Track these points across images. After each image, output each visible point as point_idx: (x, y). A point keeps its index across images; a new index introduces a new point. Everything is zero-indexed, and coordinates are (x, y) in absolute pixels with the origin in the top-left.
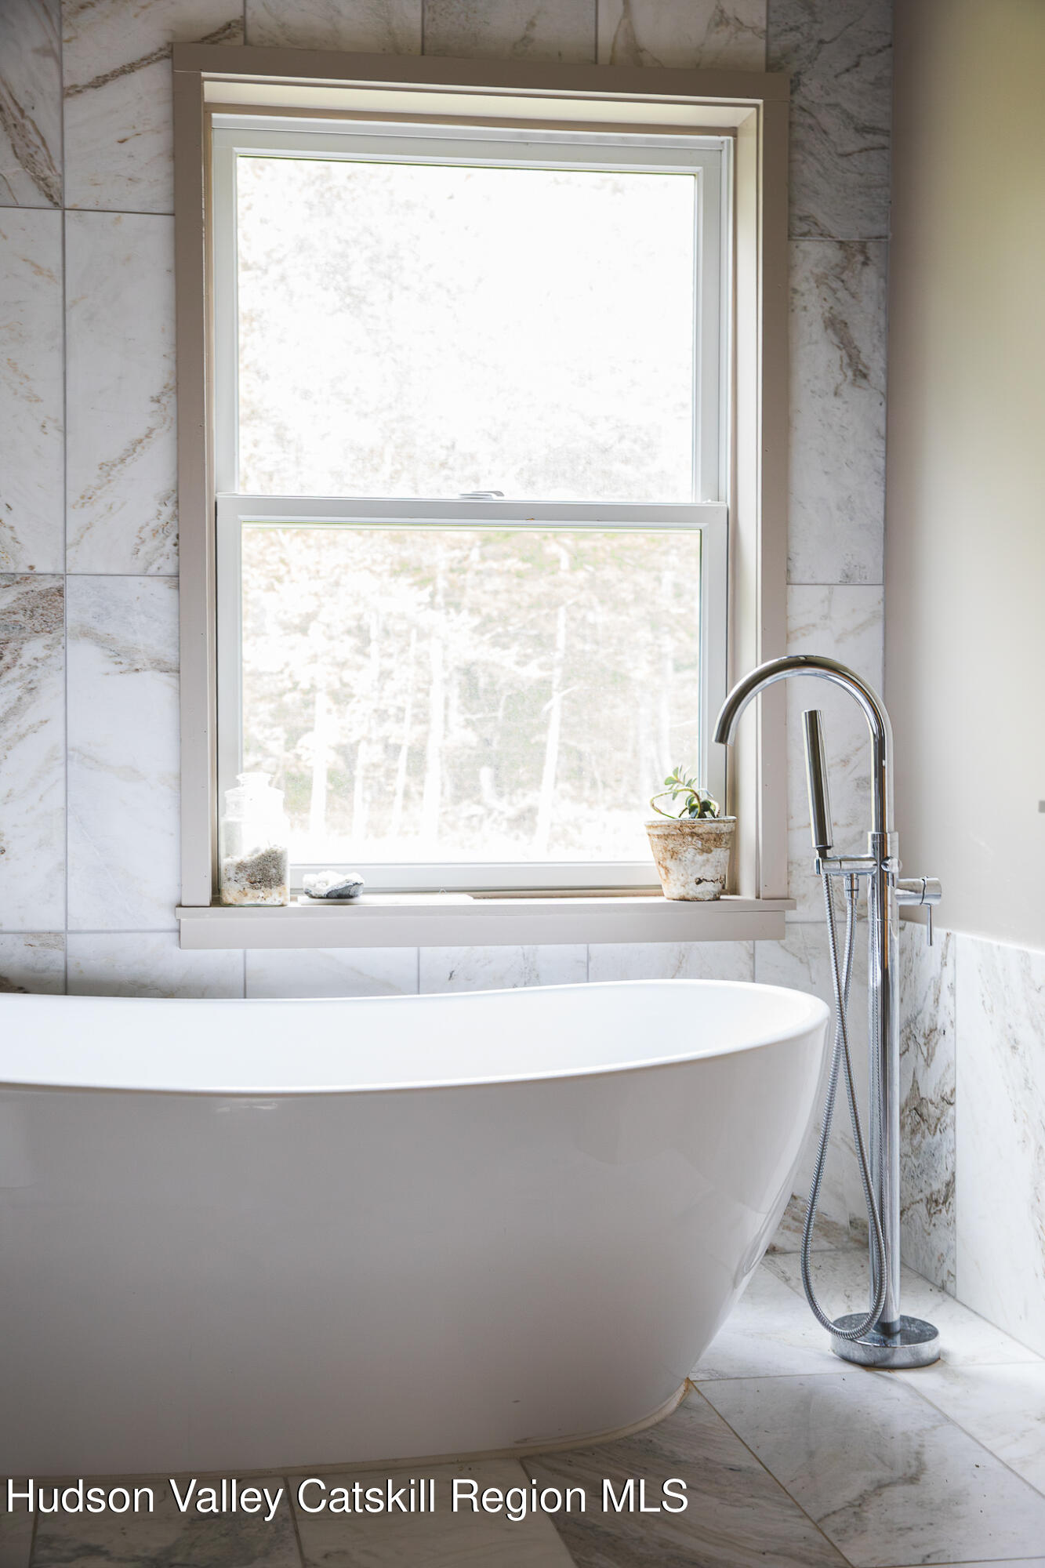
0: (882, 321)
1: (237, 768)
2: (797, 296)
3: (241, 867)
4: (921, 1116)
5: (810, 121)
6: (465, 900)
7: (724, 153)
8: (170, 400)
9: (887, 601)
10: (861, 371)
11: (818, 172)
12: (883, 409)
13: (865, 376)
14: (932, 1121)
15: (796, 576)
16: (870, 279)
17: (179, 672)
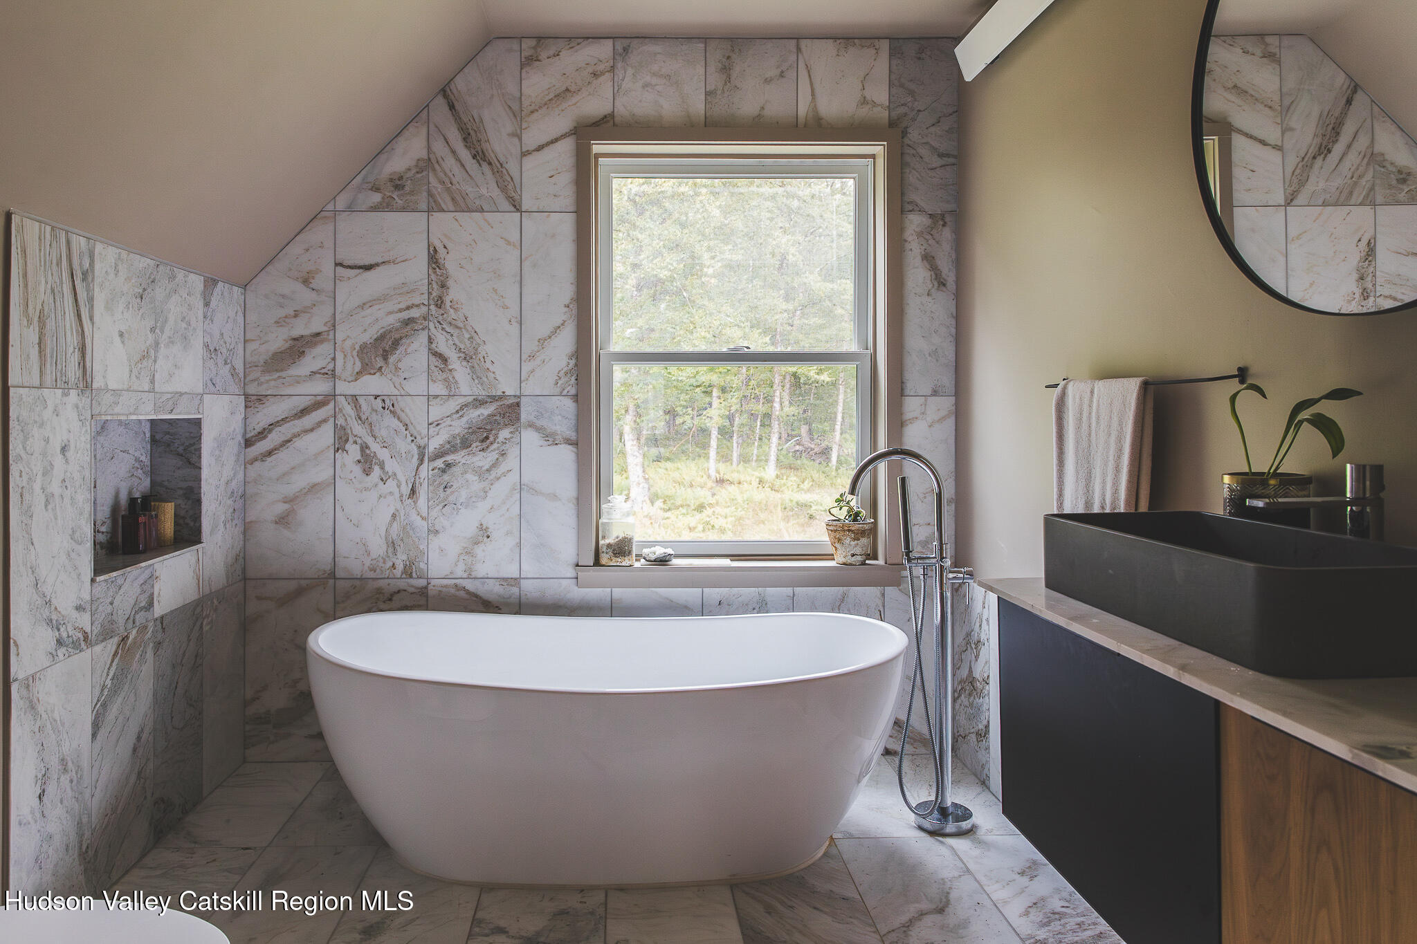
0: (954, 257)
1: (610, 493)
2: (907, 244)
3: (609, 546)
4: (973, 687)
5: (912, 151)
6: (726, 562)
7: (869, 167)
8: (574, 306)
9: (957, 404)
10: (942, 282)
11: (917, 177)
12: (954, 302)
13: (944, 285)
14: (979, 691)
15: (907, 392)
16: (947, 234)
17: (577, 444)
